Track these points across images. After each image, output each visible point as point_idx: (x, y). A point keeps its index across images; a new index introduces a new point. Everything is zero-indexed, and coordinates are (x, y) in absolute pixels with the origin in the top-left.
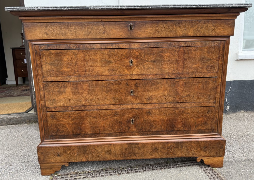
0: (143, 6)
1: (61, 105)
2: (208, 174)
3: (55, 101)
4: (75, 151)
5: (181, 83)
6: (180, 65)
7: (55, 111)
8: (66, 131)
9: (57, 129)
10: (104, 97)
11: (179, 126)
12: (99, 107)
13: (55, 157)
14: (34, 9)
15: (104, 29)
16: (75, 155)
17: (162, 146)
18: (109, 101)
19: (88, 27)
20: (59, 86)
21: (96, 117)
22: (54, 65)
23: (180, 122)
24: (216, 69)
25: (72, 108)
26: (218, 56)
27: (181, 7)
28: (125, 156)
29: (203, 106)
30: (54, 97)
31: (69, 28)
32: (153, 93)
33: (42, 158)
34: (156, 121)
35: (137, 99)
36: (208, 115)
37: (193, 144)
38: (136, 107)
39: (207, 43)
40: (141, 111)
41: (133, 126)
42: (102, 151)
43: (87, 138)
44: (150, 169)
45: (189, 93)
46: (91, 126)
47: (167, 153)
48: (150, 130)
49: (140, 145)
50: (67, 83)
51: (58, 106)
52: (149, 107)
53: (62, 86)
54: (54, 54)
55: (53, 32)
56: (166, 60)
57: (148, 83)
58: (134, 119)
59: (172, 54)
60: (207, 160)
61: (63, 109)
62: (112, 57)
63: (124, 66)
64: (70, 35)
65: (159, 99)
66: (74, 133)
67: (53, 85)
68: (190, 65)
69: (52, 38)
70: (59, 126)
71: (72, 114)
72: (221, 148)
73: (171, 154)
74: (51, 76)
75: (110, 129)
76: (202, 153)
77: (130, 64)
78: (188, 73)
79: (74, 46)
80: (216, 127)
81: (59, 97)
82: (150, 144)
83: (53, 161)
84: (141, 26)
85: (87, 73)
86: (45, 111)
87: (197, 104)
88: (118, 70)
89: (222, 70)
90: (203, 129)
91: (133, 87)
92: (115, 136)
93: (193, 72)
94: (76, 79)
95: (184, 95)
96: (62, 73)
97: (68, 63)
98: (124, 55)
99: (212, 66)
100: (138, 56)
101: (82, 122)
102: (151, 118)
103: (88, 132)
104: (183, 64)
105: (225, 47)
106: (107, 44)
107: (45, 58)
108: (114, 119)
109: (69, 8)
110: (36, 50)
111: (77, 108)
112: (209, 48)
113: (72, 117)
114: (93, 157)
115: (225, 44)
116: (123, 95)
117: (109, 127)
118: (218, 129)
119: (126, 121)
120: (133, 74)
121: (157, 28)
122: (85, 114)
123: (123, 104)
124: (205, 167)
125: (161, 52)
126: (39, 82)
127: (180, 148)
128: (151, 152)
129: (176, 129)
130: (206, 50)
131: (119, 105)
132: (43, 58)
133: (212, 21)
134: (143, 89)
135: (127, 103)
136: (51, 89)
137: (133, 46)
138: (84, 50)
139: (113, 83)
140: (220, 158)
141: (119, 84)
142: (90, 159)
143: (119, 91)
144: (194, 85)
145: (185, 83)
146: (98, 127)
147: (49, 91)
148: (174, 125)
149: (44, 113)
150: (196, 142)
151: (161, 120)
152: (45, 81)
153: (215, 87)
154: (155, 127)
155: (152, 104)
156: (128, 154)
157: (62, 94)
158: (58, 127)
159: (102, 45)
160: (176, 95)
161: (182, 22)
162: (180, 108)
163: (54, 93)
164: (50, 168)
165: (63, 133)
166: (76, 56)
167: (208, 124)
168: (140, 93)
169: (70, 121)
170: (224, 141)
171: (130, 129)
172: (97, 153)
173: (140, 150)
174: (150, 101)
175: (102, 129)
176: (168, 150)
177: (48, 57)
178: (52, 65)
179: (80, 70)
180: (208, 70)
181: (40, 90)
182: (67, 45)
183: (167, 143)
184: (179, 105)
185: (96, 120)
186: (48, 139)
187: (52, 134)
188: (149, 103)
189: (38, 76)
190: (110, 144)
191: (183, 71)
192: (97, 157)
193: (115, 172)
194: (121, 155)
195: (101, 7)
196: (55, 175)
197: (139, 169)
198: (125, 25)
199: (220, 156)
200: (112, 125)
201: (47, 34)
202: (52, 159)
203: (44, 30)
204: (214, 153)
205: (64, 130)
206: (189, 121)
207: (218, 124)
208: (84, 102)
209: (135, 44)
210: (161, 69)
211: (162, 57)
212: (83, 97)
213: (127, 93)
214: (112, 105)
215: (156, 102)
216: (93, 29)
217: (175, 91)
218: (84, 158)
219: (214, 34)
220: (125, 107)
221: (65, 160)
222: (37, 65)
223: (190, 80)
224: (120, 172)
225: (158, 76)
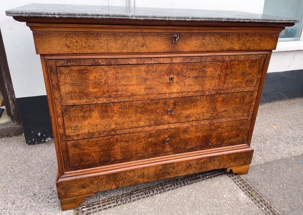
0: (195, 18)
1: (86, 132)
2: (237, 183)
3: (78, 128)
4: (104, 180)
5: (220, 99)
6: (222, 80)
7: (78, 139)
8: (91, 160)
9: (80, 159)
10: (138, 119)
11: (213, 141)
12: (131, 130)
13: (79, 190)
14: (54, 16)
15: (143, 42)
16: (104, 183)
17: (196, 162)
18: (143, 123)
19: (124, 38)
20: (83, 111)
21: (128, 141)
22: (77, 85)
23: (215, 137)
24: (254, 83)
25: (100, 134)
26: (258, 70)
27: (235, 21)
28: (159, 177)
29: (237, 119)
30: (76, 124)
31: (98, 39)
32: (191, 111)
33: (63, 193)
34: (191, 138)
35: (175, 118)
36: (241, 128)
37: (225, 157)
38: (172, 126)
39: (250, 56)
40: (178, 130)
41: (168, 146)
42: (135, 176)
43: (116, 164)
44: (182, 185)
45: (226, 108)
46: (121, 151)
47: (200, 168)
48: (185, 148)
49: (175, 165)
50: (94, 106)
51: (82, 133)
52: (186, 125)
53: (87, 110)
54: (76, 72)
55: (76, 44)
56: (208, 75)
57: (187, 101)
58: (170, 139)
59: (215, 69)
60: (235, 170)
61: (88, 136)
62: (150, 74)
63: (163, 83)
64: (99, 48)
65: (197, 116)
66: (102, 161)
67: (75, 110)
68: (231, 80)
69: (75, 51)
70: (83, 155)
71: (99, 141)
72: (249, 158)
73: (204, 168)
74: (72, 99)
75: (143, 152)
76: (232, 164)
77: (170, 81)
78: (228, 89)
79: (103, 62)
80: (246, 139)
81: (83, 124)
82: (185, 162)
83: (76, 194)
84: (186, 38)
85: (120, 93)
86: (65, 140)
87: (232, 118)
88: (156, 88)
89: (260, 84)
90: (235, 141)
91: (172, 106)
92: (148, 158)
93: (233, 87)
94: (105, 100)
95: (221, 111)
96: (87, 95)
97: (96, 82)
98: (163, 71)
99: (251, 80)
100: (180, 72)
101: (112, 148)
102: (187, 136)
103: (118, 158)
104: (224, 80)
105: (266, 60)
106: (145, 59)
107: (63, 76)
108: (149, 141)
109: (104, 17)
110: (51, 67)
111: (106, 133)
112: (251, 62)
113: (99, 144)
114: (124, 183)
115: (266, 58)
116: (160, 115)
117: (142, 150)
118: (247, 140)
119: (161, 142)
120: (173, 92)
121: (204, 41)
122: (115, 139)
123: (159, 125)
124: (233, 176)
125: (205, 67)
126: (56, 107)
127: (212, 162)
128: (185, 170)
129: (210, 144)
130: (248, 64)
131: (155, 126)
132: (61, 77)
133: (258, 34)
134: (182, 107)
135: (164, 123)
136: (73, 114)
137: (175, 61)
138: (116, 66)
139: (149, 102)
140: (247, 166)
141: (156, 104)
142: (120, 185)
143: (156, 112)
144: (232, 100)
145: (224, 99)
146: (130, 151)
147: (70, 117)
148: (209, 141)
149: (64, 143)
150: (228, 154)
151: (197, 137)
152: (65, 105)
153: (251, 101)
154: (190, 145)
155: (189, 122)
156: (162, 175)
157: (87, 119)
158: (81, 157)
159: (139, 60)
160: (214, 111)
161: (229, 35)
162: (216, 124)
163: (76, 119)
164: (73, 202)
165: (89, 163)
166: (106, 74)
167: (240, 136)
168: (178, 112)
169: (97, 148)
170: (252, 151)
171: (165, 150)
172: (129, 178)
173: (175, 169)
174: (188, 119)
175: (134, 152)
176: (202, 166)
177: (69, 76)
178: (74, 86)
179: (110, 91)
180: (247, 85)
181: (57, 116)
182: (95, 60)
183: (201, 159)
184: (216, 121)
185: (127, 144)
186: (68, 171)
187: (74, 165)
188: (186, 121)
189: (54, 99)
190: (144, 168)
191: (223, 86)
192: (129, 182)
193: (146, 193)
194: (154, 176)
195: (146, 17)
196: (79, 208)
197: (171, 186)
198: (168, 37)
199: (247, 164)
200: (146, 147)
201: (68, 47)
202: (75, 193)
203: (63, 41)
204: (242, 163)
205: (89, 159)
206: (223, 135)
207: (248, 135)
208: (113, 126)
209: (177, 58)
210: (203, 85)
211: (205, 72)
212: (113, 121)
213: (164, 112)
214: (146, 127)
215: (194, 120)
216: (130, 41)
217: (214, 107)
218: (114, 186)
219: (258, 48)
220: (161, 127)
221: (91, 191)
222: (53, 86)
223: (229, 95)
224: (152, 192)
225: (198, 93)
